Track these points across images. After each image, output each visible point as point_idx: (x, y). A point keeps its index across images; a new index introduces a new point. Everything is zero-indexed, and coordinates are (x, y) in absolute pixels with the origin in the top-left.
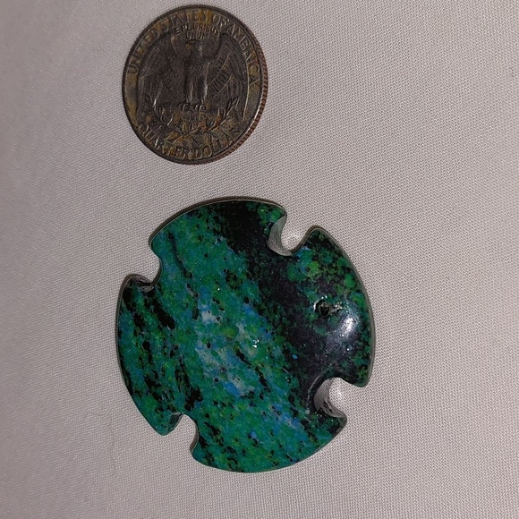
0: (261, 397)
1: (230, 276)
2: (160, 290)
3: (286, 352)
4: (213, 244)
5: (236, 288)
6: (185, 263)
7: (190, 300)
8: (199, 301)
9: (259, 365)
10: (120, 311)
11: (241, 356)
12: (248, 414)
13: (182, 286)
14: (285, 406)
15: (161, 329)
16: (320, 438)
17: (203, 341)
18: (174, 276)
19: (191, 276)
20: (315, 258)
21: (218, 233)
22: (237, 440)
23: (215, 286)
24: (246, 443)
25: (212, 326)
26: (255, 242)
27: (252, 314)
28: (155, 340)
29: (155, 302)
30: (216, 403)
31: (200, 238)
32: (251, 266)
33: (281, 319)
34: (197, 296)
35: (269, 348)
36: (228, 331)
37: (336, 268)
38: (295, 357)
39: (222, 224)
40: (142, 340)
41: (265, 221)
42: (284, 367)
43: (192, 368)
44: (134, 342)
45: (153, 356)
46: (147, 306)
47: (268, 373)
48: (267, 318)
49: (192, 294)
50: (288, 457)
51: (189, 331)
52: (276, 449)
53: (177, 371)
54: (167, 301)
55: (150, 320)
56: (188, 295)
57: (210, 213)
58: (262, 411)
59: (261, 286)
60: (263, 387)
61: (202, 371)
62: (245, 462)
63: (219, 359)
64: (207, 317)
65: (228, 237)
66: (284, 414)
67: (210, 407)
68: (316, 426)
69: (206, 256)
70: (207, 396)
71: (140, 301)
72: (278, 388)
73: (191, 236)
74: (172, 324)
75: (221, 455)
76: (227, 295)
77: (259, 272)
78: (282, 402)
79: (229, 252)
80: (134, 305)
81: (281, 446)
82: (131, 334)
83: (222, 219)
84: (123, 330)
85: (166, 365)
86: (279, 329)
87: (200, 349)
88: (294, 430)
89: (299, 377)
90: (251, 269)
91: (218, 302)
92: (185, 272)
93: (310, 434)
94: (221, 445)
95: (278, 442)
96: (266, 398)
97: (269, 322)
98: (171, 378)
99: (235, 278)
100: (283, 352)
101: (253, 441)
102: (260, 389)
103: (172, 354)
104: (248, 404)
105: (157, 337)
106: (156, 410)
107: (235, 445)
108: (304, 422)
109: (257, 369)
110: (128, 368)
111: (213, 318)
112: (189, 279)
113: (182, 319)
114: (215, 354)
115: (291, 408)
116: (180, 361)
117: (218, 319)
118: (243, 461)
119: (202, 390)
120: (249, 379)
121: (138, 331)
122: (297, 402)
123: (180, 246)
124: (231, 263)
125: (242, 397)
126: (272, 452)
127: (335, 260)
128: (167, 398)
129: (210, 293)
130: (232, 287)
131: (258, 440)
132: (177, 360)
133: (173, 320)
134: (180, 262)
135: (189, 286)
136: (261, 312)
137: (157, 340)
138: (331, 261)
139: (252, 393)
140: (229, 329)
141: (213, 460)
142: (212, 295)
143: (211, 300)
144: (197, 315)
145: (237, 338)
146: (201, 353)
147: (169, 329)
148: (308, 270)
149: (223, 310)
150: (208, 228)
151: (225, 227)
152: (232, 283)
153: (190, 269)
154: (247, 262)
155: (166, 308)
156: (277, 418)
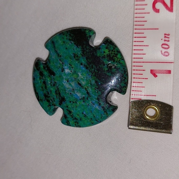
0: (87, 99)
1: (75, 56)
2: (49, 62)
3: (96, 82)
4: (69, 44)
5: (78, 60)
6: (59, 51)
7: (60, 65)
8: (64, 65)
9: (87, 87)
10: (34, 71)
11: (80, 84)
12: (83, 105)
13: (57, 60)
14: (96, 102)
15: (50, 76)
16: (108, 113)
17: (65, 80)
18: (54, 56)
19: (61, 56)
20: (107, 48)
21: (71, 40)
22: (78, 115)
23: (70, 60)
24: (81, 116)
25: (69, 74)
26: (85, 43)
27: (84, 69)
28: (47, 80)
29: (47, 67)
30: (70, 102)
31: (64, 42)
33: (94, 70)
34: (63, 63)
35: (90, 81)
36: (75, 76)
37: (114, 51)
38: (100, 84)
39: (72, 37)
40: (43, 81)
41: (88, 35)
42: (96, 88)
43: (61, 90)
44: (39, 82)
45: (47, 86)
46: (44, 68)
47: (90, 90)
48: (89, 70)
49: (61, 63)
50: (97, 120)
51: (60, 76)
52: (93, 117)
53: (56, 91)
54: (52, 66)
55: (46, 73)
56: (60, 63)
57: (67, 33)
58: (87, 104)
59: (87, 59)
60: (88, 95)
61: (65, 90)
62: (81, 123)
63: (72, 86)
64: (67, 71)
65: (75, 41)
66: (95, 104)
67: (68, 104)
68: (107, 109)
69: (66, 48)
70: (67, 100)
71: (42, 66)
72: (93, 95)
73: (61, 42)
74: (54, 74)
75: (72, 121)
76: (74, 63)
77: (86, 54)
78: (95, 100)
79: (75, 47)
80: (40, 68)
81: (94, 116)
82: (38, 79)
83: (72, 35)
84: (35, 77)
85: (52, 89)
86: (94, 74)
87: (64, 83)
88: (99, 110)
89: (101, 91)
90: (83, 53)
91: (71, 65)
92: (58, 55)
93: (105, 111)
94: (72, 117)
95: (93, 115)
96: (89, 99)
97: (90, 72)
98: (54, 94)
99: (77, 56)
100: (95, 82)
101: (84, 115)
102: (87, 96)
103: (54, 85)
104: (82, 102)
105: (48, 79)
106: (48, 106)
107: (78, 117)
108: (103, 107)
109: (86, 89)
110: (37, 91)
111: (69, 71)
112: (60, 57)
113: (58, 72)
114: (70, 84)
115: (98, 102)
116: (57, 87)
117: (71, 71)
118: (80, 123)
119: (65, 97)
120: (83, 93)
121: (41, 77)
122: (100, 100)
123: (56, 45)
124: (76, 51)
125: (80, 99)
126: (91, 119)
127: (114, 48)
128: (52, 101)
129: (68, 62)
130: (76, 60)
131: (86, 114)
132: (56, 87)
133: (54, 73)
134: (57, 51)
135: (60, 60)
136: (87, 68)
138: (113, 49)
139: (84, 97)
140: (75, 75)
141: (69, 123)
142: (69, 63)
143: (69, 65)
144: (63, 70)
145: (78, 78)
146: (65, 84)
147: (53, 76)
148: (104, 52)
149: (73, 68)
150: (67, 38)
151: (73, 38)
152: (76, 58)
153: (60, 54)
154: (82, 50)
155: (52, 69)
156: (93, 106)
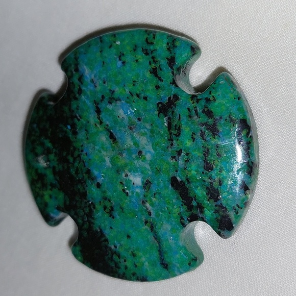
0: (103, 97)
1: (111, 211)
2: (182, 218)
3: (75, 133)
4: (121, 245)
5: (106, 199)
6: (150, 237)
7: (151, 200)
8: (142, 197)
9: (98, 126)
11: (112, 136)
12: (117, 84)
13: (158, 215)
14: (86, 86)
15: (187, 180)
17: (145, 159)
18: (165, 228)
19: (146, 222)
21: (115, 253)
22: (137, 61)
23: (124, 206)
25: (135, 170)
26: (85, 234)
27: (95, 172)
28: (197, 171)
29: (190, 208)
30: (145, 98)
31: (134, 255)
32: (90, 214)
34: (143, 202)
35: (87, 139)
36: (121, 162)
38: (69, 127)
39: (112, 259)
42: (79, 120)
43: (162, 136)
45: (201, 155)
47: (93, 118)
48: (85, 166)
49: (148, 205)
53: (178, 135)
54: (177, 207)
56: (152, 204)
57: (124, 274)
58: (106, 85)
59: (84, 195)
60: (99, 106)
61: (152, 131)
63: (133, 138)
64: (137, 180)
65: (106, 246)
66: (89, 80)
69: (129, 237)
70: (152, 106)
72: (88, 103)
73: (143, 259)
74: (174, 181)
75: (158, 48)
77: (85, 207)
78: (88, 88)
79: (106, 231)
81: (101, 52)
83: (113, 265)
85: (189, 143)
86: (76, 153)
87: (149, 152)
88: (86, 65)
89: (70, 110)
90: (91, 211)
91: (124, 190)
92: (152, 228)
93: (77, 60)
94: (153, 58)
96: (100, 96)
97: (83, 161)
98: (186, 130)
99: (105, 208)
100: (77, 133)
101: (122, 58)
102: (102, 106)
103: (179, 153)
104: (116, 93)
105: (193, 172)
106: (215, 100)
107: (140, 56)
109: (101, 123)
111: (131, 178)
112: (149, 220)
113: (162, 184)
114: (136, 144)
115: (82, 83)
116: (172, 145)
117: (127, 175)
118: (140, 40)
119: (156, 113)
120: (110, 115)
122: (76, 89)
123: (156, 254)
124: (107, 223)
125: (120, 100)
126: (110, 47)
128: (196, 111)
129: (130, 201)
130: (109, 201)
131: (118, 59)
132: (175, 145)
133: (172, 185)
134: (156, 239)
135: (150, 214)
136: (88, 172)
137: (194, 170)
139: (110, 103)
140: (119, 164)
141: (168, 44)
142: (128, 198)
143: (130, 194)
144: (146, 184)
145: (113, 153)
146: (149, 148)
147: (178, 178)
148: (51, 197)
149: (121, 183)
150: (125, 261)
151: (109, 256)
152: (108, 204)
153: (146, 229)
154: (93, 218)
155: (177, 198)
156: (95, 76)
